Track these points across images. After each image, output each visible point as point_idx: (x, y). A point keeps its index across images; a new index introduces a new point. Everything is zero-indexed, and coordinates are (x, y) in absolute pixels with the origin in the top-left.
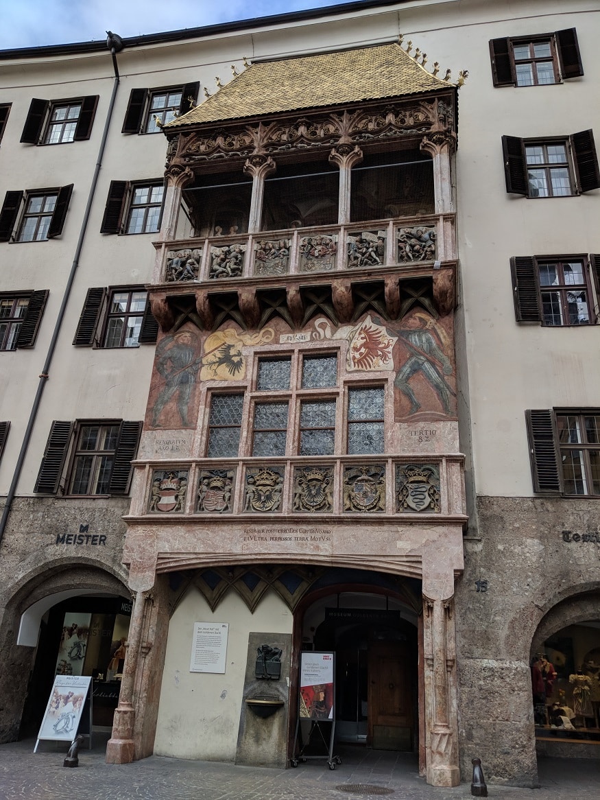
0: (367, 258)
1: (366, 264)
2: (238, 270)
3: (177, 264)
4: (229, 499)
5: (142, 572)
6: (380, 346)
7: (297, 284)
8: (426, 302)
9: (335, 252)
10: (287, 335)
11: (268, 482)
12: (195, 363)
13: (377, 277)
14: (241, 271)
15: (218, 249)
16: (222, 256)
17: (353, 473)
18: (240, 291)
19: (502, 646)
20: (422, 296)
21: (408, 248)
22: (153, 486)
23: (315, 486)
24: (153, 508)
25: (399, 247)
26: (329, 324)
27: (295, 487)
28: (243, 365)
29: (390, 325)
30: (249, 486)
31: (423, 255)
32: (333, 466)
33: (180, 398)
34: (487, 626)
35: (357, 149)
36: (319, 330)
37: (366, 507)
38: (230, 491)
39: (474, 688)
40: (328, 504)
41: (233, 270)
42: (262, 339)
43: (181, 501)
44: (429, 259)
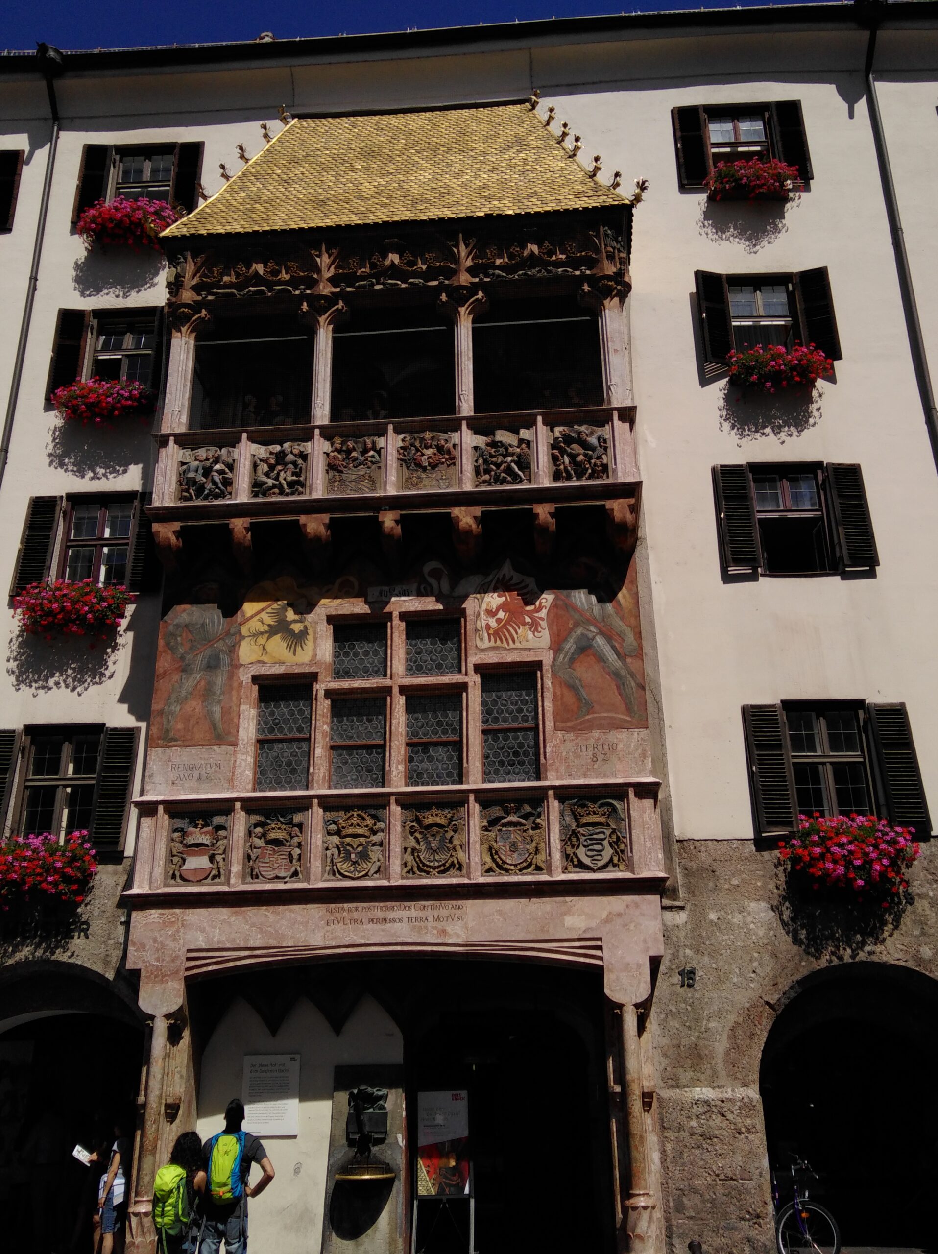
0: (504, 471)
1: (504, 481)
2: (296, 485)
3: (196, 471)
4: (299, 860)
5: (162, 982)
6: (529, 608)
9: (452, 461)
10: (379, 588)
11: (360, 831)
12: (228, 634)
14: (303, 485)
15: (263, 448)
16: (273, 461)
17: (495, 812)
18: (303, 519)
19: (720, 1067)
21: (567, 459)
22: (173, 840)
23: (436, 834)
24: (174, 877)
25: (553, 455)
26: (445, 571)
27: (405, 838)
28: (310, 637)
30: (330, 838)
31: (590, 471)
32: (463, 802)
33: (207, 694)
34: (698, 1037)
35: (480, 294)
36: (431, 580)
37: (516, 865)
38: (299, 846)
39: (683, 1133)
40: (458, 862)
41: (291, 485)
42: (339, 595)
43: (221, 863)
44: (598, 477)
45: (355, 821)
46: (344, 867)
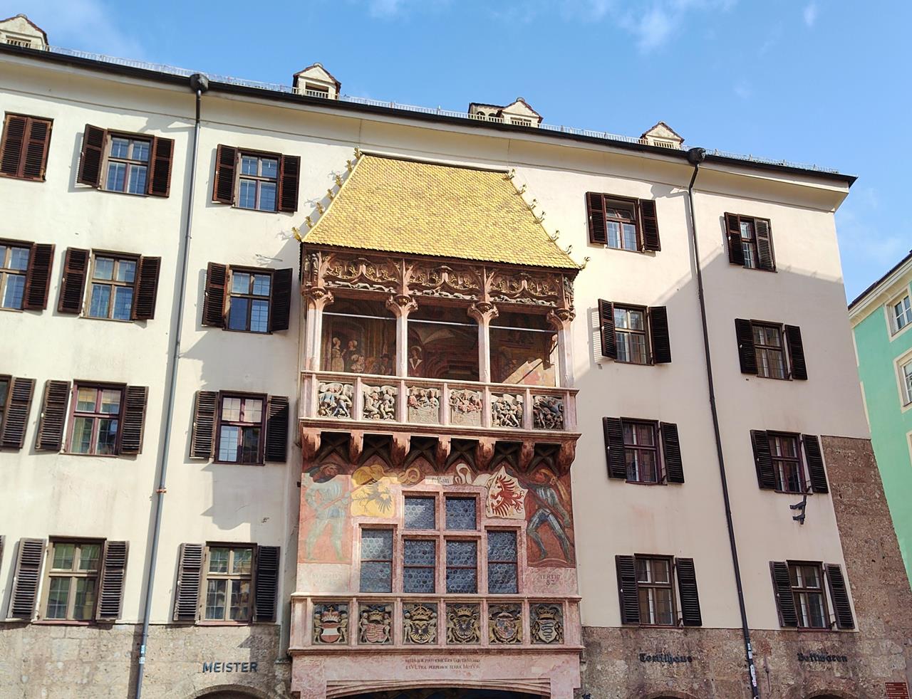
3: (331, 399)
4: (390, 633)
6: (514, 496)
7: (450, 436)
9: (480, 410)
10: (432, 477)
11: (424, 618)
12: (344, 496)
13: (517, 439)
16: (376, 398)
17: (496, 610)
18: (395, 435)
20: (548, 456)
21: (542, 417)
22: (316, 618)
23: (465, 621)
24: (317, 639)
25: (534, 413)
26: (469, 470)
27: (448, 622)
29: (521, 478)
31: (554, 425)
32: (479, 604)
33: (332, 533)
35: (495, 309)
36: (461, 475)
37: (507, 639)
38: (389, 624)
42: (409, 479)
43: (345, 633)
44: (559, 429)
45: (421, 611)
46: (415, 637)
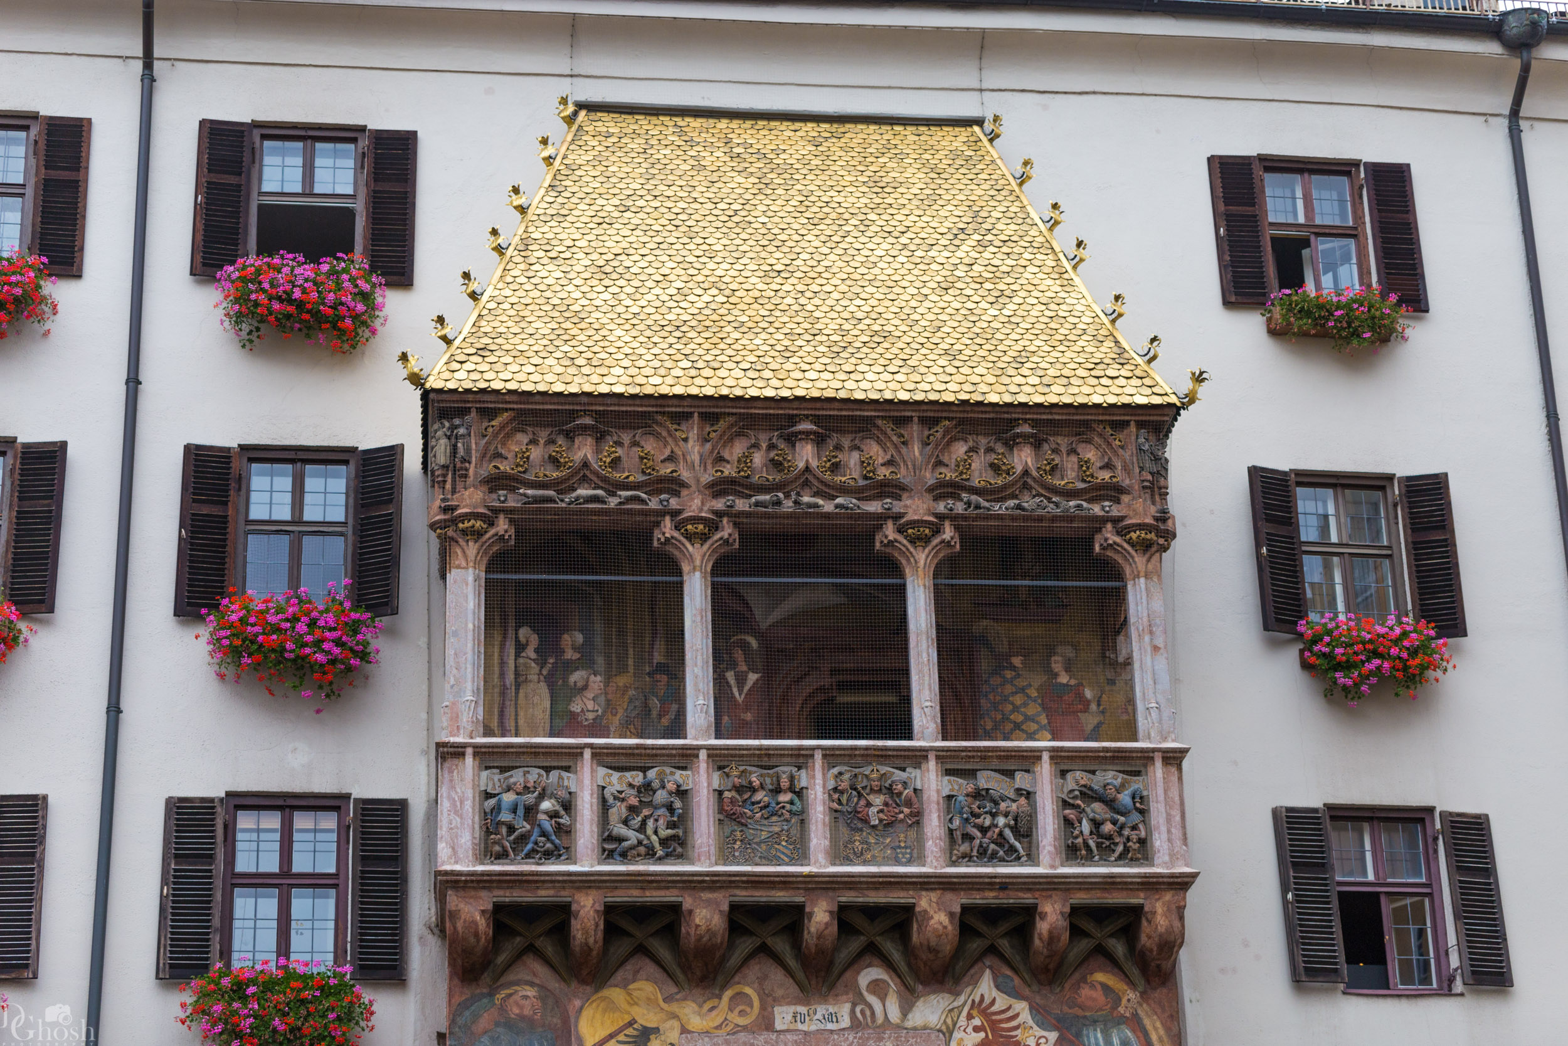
3: (514, 811)
7: (831, 894)
8: (1119, 948)
9: (917, 818)
10: (792, 1009)
13: (1021, 894)
15: (616, 775)
16: (634, 801)
18: (688, 902)
20: (1112, 935)
21: (1086, 827)
26: (893, 985)
29: (1038, 999)
35: (948, 533)
36: (872, 999)
41: (664, 842)
42: (730, 1016)
44: (1134, 861)
